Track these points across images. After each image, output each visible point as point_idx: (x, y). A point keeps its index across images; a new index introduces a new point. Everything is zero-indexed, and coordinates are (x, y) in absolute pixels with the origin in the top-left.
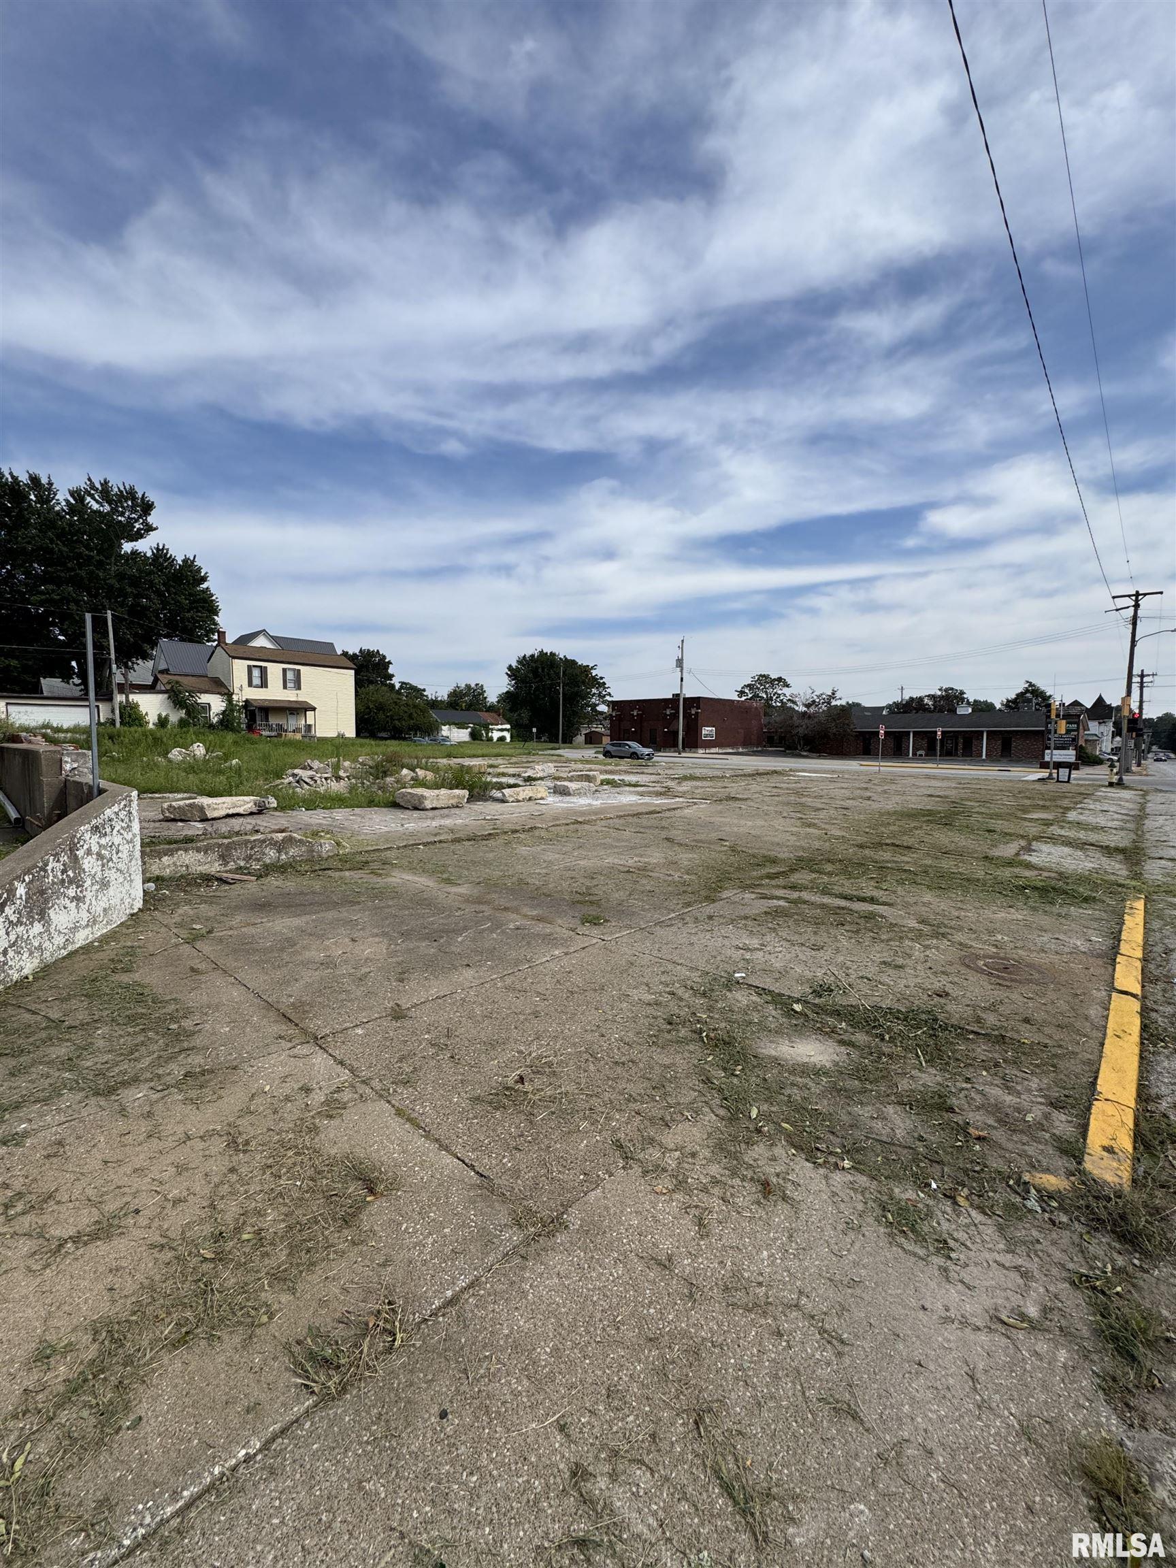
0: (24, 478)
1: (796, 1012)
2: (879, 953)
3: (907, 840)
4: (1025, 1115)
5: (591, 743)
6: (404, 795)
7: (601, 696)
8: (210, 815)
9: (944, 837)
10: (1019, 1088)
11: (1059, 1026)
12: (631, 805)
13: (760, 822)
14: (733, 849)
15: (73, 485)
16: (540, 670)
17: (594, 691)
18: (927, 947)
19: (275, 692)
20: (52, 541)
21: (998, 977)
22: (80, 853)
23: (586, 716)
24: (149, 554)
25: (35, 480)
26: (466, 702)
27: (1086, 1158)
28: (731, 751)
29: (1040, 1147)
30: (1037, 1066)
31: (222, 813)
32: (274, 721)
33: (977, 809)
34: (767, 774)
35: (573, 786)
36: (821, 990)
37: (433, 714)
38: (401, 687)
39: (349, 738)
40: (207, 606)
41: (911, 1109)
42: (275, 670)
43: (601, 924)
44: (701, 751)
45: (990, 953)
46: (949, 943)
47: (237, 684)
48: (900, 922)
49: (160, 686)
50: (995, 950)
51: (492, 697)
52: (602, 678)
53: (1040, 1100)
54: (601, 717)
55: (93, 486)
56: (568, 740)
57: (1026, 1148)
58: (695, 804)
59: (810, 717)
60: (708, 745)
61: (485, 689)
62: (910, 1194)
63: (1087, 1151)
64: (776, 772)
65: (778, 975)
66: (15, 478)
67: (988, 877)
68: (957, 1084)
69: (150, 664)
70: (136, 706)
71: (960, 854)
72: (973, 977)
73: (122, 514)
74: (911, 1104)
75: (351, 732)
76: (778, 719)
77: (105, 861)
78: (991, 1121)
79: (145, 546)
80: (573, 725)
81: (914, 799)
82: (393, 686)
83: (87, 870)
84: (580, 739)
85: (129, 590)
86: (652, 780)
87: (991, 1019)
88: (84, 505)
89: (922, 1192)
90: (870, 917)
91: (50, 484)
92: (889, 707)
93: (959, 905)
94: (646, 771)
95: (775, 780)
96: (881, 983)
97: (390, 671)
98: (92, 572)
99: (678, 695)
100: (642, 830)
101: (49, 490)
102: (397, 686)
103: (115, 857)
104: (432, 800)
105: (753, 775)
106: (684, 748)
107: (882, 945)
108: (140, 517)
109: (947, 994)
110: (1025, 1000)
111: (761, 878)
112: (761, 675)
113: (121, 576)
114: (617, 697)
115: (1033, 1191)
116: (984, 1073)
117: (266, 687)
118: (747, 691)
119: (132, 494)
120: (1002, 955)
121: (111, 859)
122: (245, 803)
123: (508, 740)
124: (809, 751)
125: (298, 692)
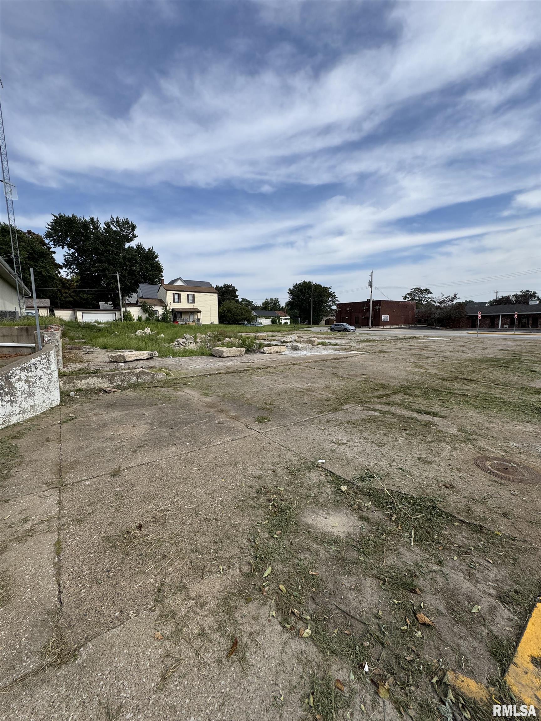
0: (88, 219)
1: (342, 491)
2: (420, 451)
3: (475, 376)
4: (473, 605)
5: (328, 324)
6: (215, 350)
7: (333, 301)
8: (127, 359)
9: (499, 375)
10: (478, 576)
11: (530, 522)
12: (326, 355)
13: (392, 365)
14: (366, 380)
15: (105, 221)
16: (304, 290)
17: (330, 299)
18: (455, 449)
19: (184, 305)
20: (99, 245)
21: (497, 476)
22: (13, 380)
23: (326, 311)
24: (135, 248)
25: (92, 219)
26: (270, 306)
27: (512, 668)
28: (397, 327)
29: (475, 644)
30: (500, 557)
31: (133, 359)
32: (184, 317)
33: (530, 358)
34: (411, 338)
35: (300, 345)
36: (367, 476)
37: (254, 313)
38: (242, 301)
39: (216, 324)
40: (158, 269)
41: (384, 584)
42: (184, 295)
43: (265, 422)
44: (381, 327)
45: (499, 456)
46: (471, 447)
47: (169, 302)
48: (445, 429)
49: (139, 304)
50: (503, 454)
51: (283, 304)
52: (334, 293)
53: (492, 591)
54: (333, 312)
55: (113, 220)
56: (316, 323)
57: (462, 642)
58: (360, 354)
59: (441, 308)
60: (385, 324)
61: (279, 300)
62: (342, 676)
63: (515, 660)
64: (415, 337)
65: (345, 463)
66: (85, 221)
67: (519, 401)
68: (431, 565)
69: (136, 295)
70: (129, 313)
71: (506, 385)
72: (479, 473)
73: (124, 231)
74: (385, 581)
75: (216, 322)
76: (423, 310)
77: (31, 384)
78: (442, 608)
79: (133, 244)
80: (319, 316)
81: (490, 352)
82: (238, 300)
83: (18, 388)
84: (323, 322)
85: (128, 264)
86: (346, 342)
87: (478, 510)
88: (110, 229)
89: (355, 674)
90: (427, 425)
91: (98, 221)
92: (490, 302)
93: (492, 419)
94: (345, 338)
95: (412, 342)
96: (410, 474)
97: (237, 294)
98: (114, 257)
99: (370, 300)
100: (324, 368)
101: (97, 223)
102: (240, 300)
103: (38, 382)
104: (227, 353)
105: (402, 339)
106: (372, 326)
107: (425, 445)
108: (131, 232)
109: (453, 487)
110: (511, 496)
111: (373, 398)
112: (416, 288)
113: (124, 258)
114: (341, 302)
115: (451, 695)
116: (456, 558)
117: (181, 303)
118: (408, 296)
119: (127, 222)
120: (507, 458)
121: (36, 383)
122: (144, 354)
123: (289, 323)
124: (441, 326)
125: (194, 304)
